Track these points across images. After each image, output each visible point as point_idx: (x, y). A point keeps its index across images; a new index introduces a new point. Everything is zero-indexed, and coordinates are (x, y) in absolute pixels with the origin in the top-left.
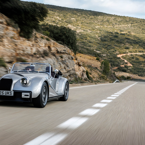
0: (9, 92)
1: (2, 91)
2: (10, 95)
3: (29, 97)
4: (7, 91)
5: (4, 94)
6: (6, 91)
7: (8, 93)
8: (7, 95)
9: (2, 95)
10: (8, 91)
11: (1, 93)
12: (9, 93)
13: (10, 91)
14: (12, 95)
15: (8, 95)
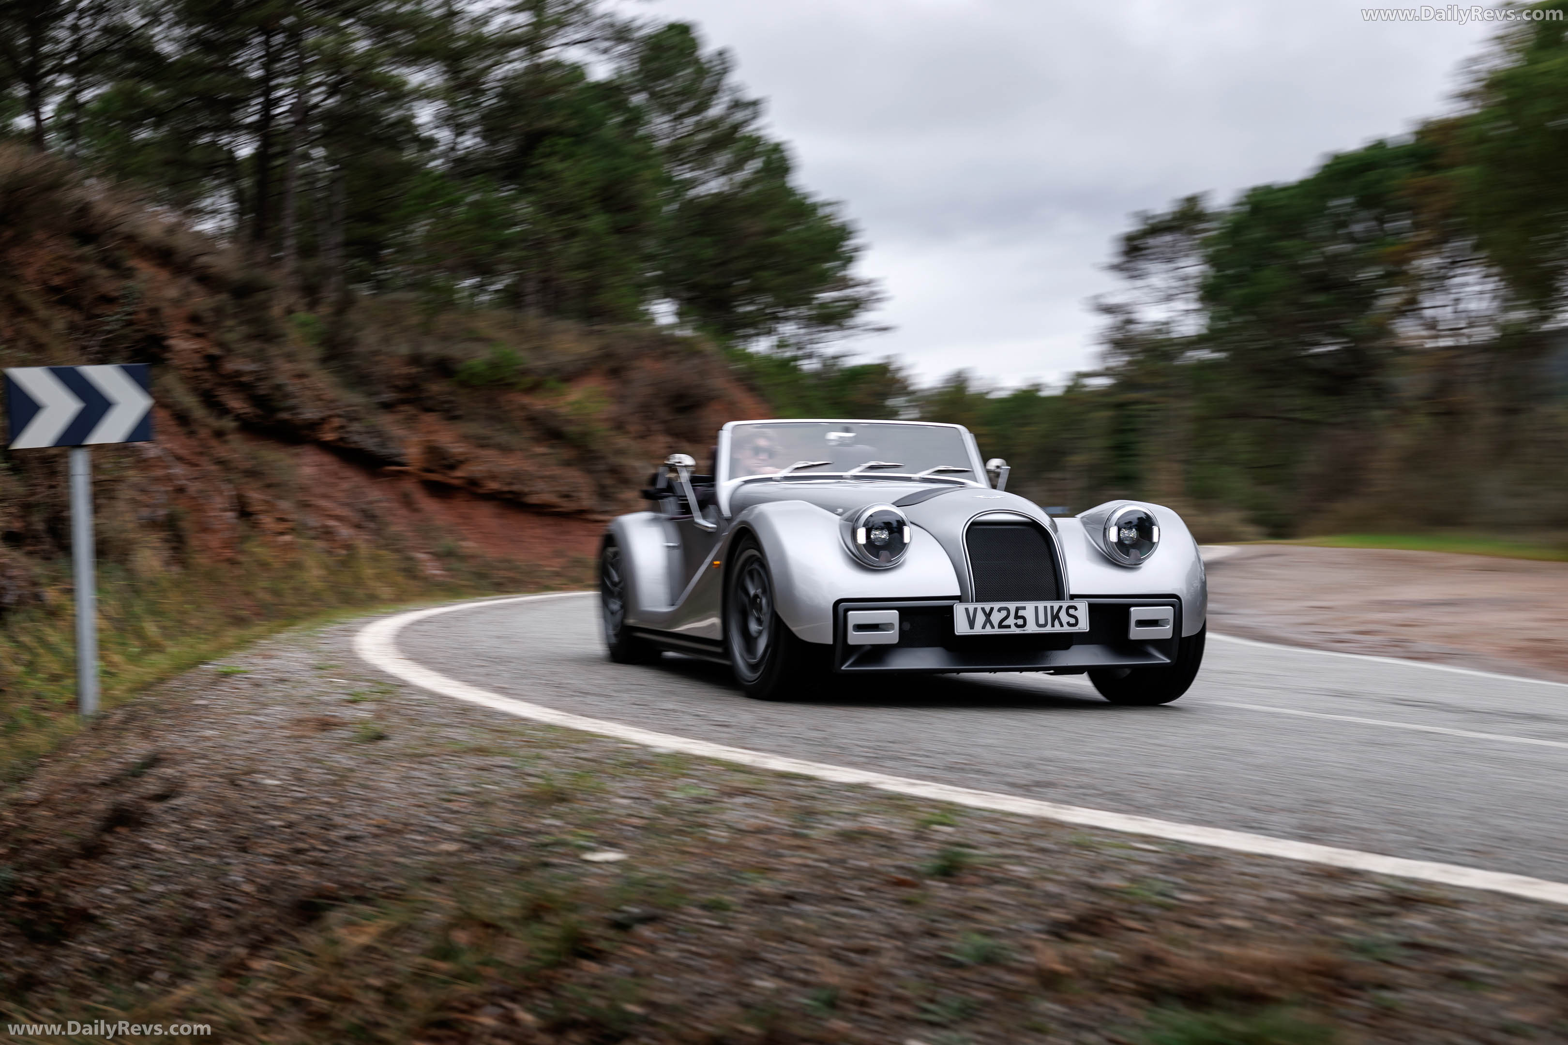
0: (1063, 611)
1: (1012, 606)
2: (1066, 629)
3: (1169, 635)
4: (1049, 604)
5: (1031, 628)
6: (1041, 605)
7: (1056, 617)
8: (1048, 629)
9: (1018, 631)
10: (1056, 605)
11: (1011, 621)
12: (1063, 615)
13: (1065, 604)
14: (1084, 625)
15: (1057, 629)
